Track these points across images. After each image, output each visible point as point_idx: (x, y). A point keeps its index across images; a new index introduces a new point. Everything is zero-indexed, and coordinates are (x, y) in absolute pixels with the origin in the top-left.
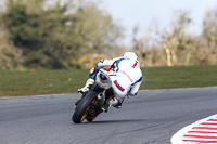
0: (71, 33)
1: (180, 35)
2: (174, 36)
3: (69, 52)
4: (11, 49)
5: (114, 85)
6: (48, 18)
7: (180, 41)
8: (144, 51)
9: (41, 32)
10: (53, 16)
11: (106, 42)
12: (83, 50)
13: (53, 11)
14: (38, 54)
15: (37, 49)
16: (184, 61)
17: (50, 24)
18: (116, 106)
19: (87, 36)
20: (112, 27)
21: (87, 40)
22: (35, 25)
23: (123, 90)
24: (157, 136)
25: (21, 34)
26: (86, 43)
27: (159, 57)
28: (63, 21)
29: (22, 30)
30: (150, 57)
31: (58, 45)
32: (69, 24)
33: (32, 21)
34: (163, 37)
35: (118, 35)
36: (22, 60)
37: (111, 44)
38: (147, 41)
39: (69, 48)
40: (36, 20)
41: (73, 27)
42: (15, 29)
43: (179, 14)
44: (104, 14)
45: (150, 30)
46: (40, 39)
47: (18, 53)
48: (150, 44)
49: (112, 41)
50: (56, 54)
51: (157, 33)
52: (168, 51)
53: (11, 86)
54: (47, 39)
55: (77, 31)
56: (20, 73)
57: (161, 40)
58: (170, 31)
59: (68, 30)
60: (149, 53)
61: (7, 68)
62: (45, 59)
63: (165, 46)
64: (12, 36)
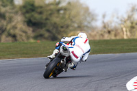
0: (63, 18)
1: (132, 19)
2: (128, 20)
3: (62, 30)
4: (25, 28)
5: (71, 54)
6: (48, 8)
7: (132, 23)
8: (109, 29)
9: (44, 17)
10: (52, 7)
11: (86, 23)
12: (71, 28)
13: (52, 4)
14: (43, 31)
15: (42, 28)
16: (134, 35)
17: (50, 12)
18: (72, 68)
19: (74, 20)
20: (89, 14)
21: (74, 22)
22: (41, 13)
23: (77, 58)
24: (117, 83)
25: (32, 19)
26: (73, 24)
27: (119, 33)
28: (58, 10)
29: (32, 16)
30: (113, 33)
31: (55, 26)
32: (62, 12)
33: (39, 10)
34: (121, 20)
35: (93, 19)
36: (32, 35)
37: (89, 25)
38: (111, 23)
39: (62, 27)
40: (42, 10)
41: (64, 14)
42: (28, 15)
43: (131, 6)
44: (84, 6)
45: (113, 16)
46: (44, 21)
47: (30, 31)
48: (113, 25)
49: (89, 23)
50: (54, 31)
51: (118, 18)
52: (124, 29)
53: (25, 52)
54: (48, 21)
55: (67, 16)
56: (31, 43)
57: (120, 22)
58: (126, 17)
59: (61, 16)
60: (112, 31)
61: (23, 40)
62: (47, 35)
63: (122, 26)
64: (26, 20)
